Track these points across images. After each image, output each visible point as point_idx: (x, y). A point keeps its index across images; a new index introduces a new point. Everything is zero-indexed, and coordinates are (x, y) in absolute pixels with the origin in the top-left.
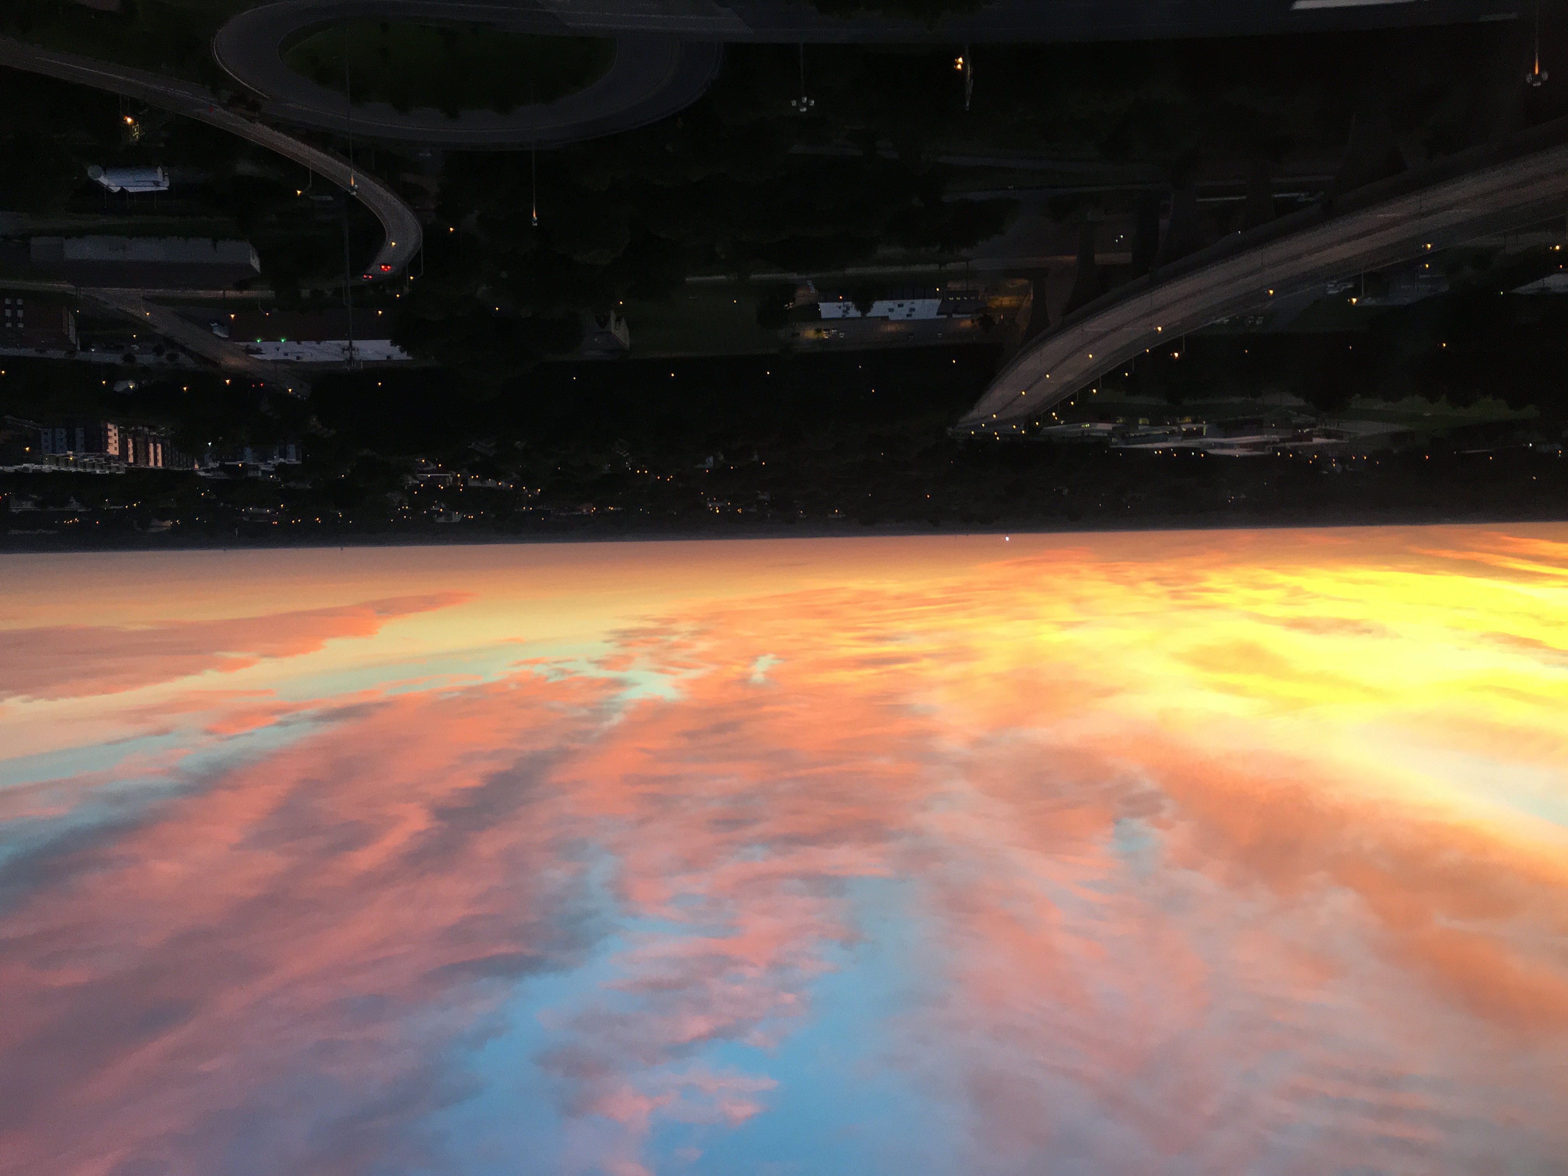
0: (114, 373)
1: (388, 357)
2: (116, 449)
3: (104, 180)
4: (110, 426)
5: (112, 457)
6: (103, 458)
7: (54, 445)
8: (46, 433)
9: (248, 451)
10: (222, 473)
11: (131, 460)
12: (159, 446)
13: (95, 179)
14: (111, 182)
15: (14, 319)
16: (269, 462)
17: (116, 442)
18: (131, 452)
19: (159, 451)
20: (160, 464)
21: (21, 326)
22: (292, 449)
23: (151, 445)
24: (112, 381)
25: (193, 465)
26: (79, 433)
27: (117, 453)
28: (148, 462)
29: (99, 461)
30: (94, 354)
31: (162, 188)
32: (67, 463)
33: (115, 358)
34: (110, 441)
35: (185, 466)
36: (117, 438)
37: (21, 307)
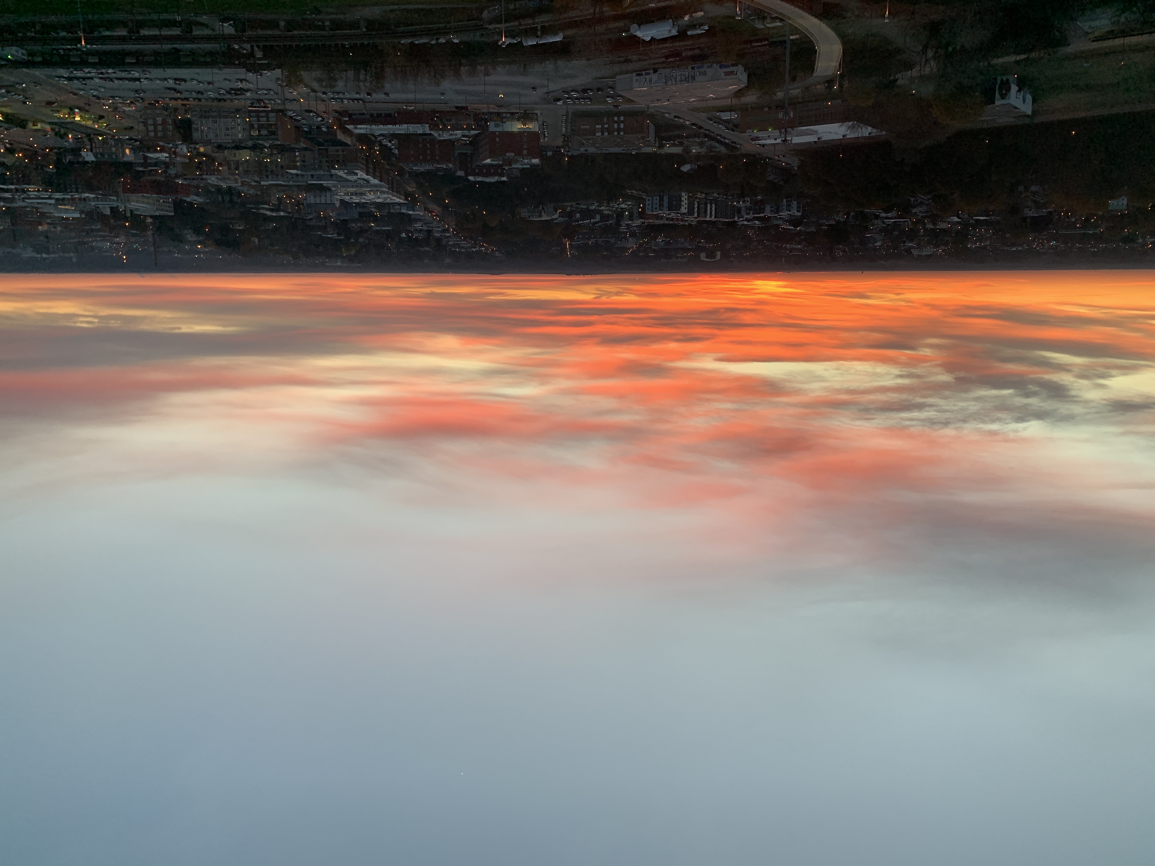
0: (681, 159)
1: (844, 136)
2: (686, 208)
3: (639, 34)
4: (683, 194)
5: (684, 214)
6: (679, 215)
7: (652, 207)
8: (649, 200)
9: (768, 208)
10: (757, 222)
11: (696, 215)
12: (714, 205)
13: (635, 34)
14: (645, 33)
15: (619, 130)
16: (780, 214)
17: (686, 203)
18: (696, 210)
19: (713, 209)
20: (713, 217)
21: (622, 133)
22: (795, 204)
23: (709, 205)
24: (679, 166)
25: (734, 217)
26: (666, 199)
27: (686, 211)
28: (706, 217)
29: (677, 216)
30: (669, 149)
31: (672, 34)
32: (662, 218)
33: (677, 150)
34: (682, 203)
35: (729, 218)
36: (687, 201)
37: (622, 122)
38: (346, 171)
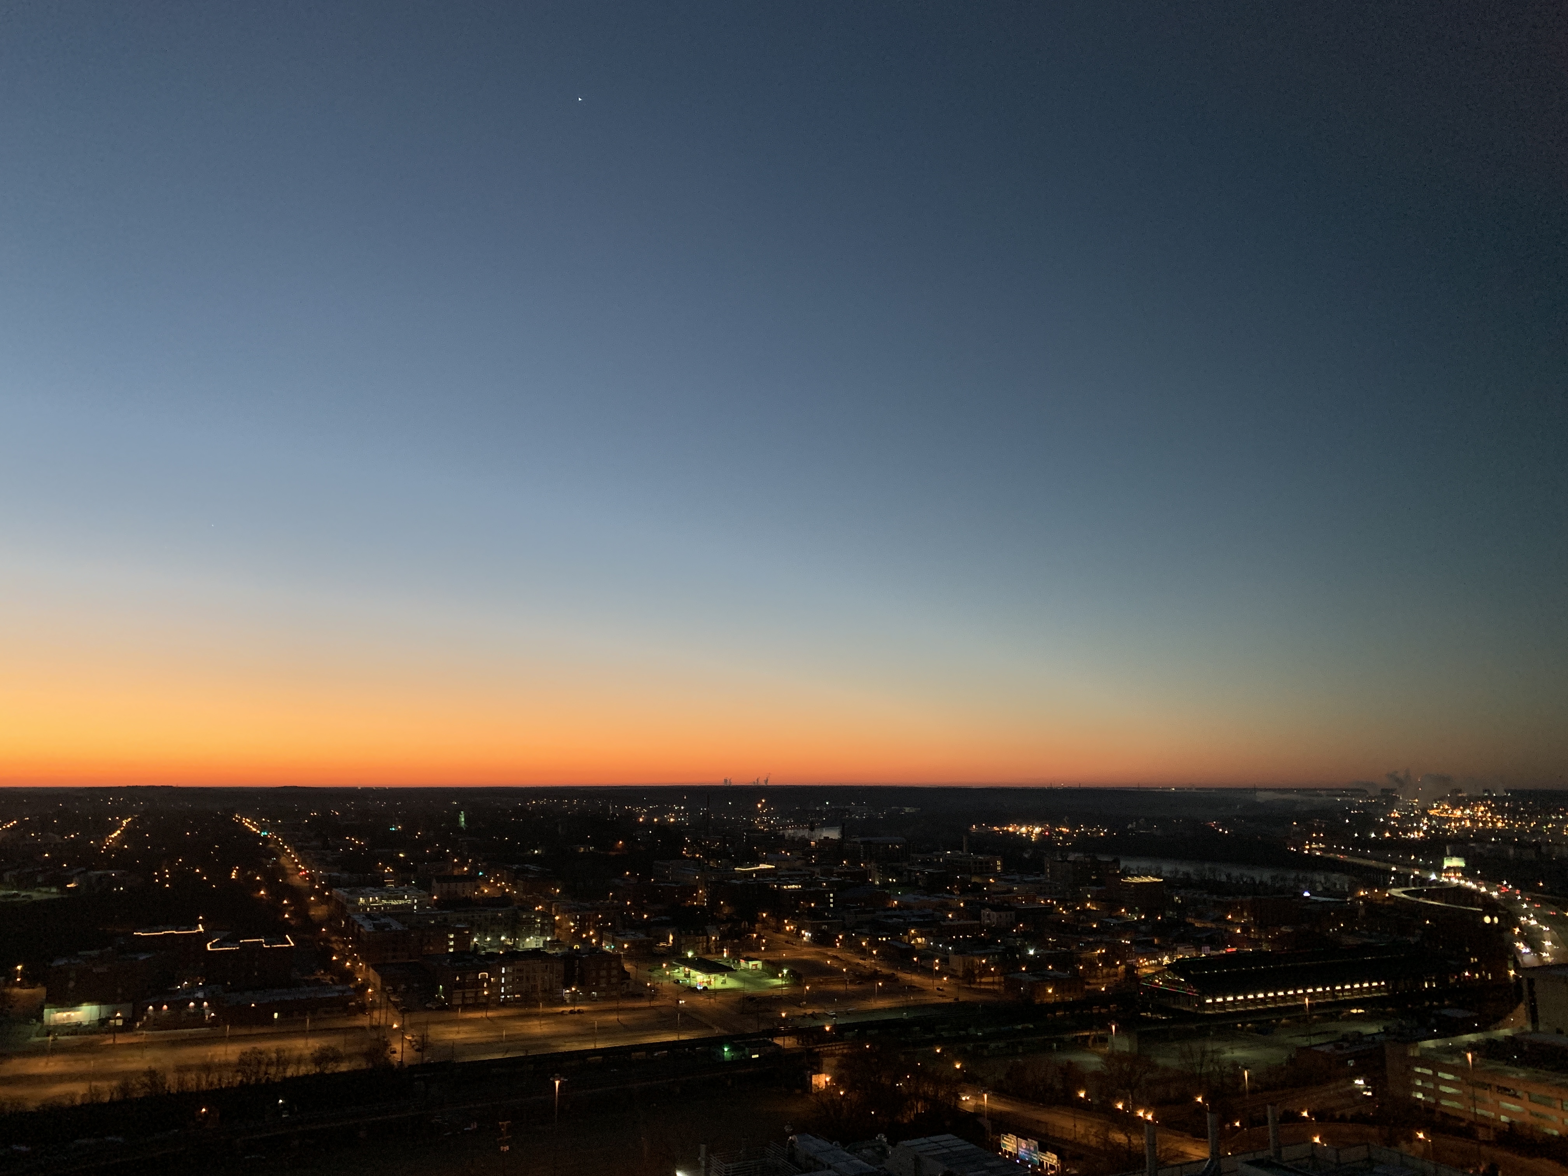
38: (387, 929)
